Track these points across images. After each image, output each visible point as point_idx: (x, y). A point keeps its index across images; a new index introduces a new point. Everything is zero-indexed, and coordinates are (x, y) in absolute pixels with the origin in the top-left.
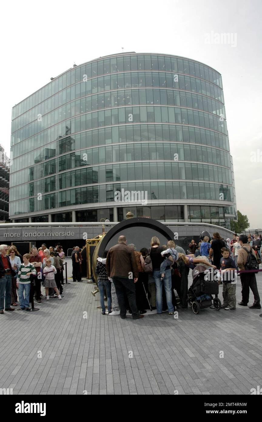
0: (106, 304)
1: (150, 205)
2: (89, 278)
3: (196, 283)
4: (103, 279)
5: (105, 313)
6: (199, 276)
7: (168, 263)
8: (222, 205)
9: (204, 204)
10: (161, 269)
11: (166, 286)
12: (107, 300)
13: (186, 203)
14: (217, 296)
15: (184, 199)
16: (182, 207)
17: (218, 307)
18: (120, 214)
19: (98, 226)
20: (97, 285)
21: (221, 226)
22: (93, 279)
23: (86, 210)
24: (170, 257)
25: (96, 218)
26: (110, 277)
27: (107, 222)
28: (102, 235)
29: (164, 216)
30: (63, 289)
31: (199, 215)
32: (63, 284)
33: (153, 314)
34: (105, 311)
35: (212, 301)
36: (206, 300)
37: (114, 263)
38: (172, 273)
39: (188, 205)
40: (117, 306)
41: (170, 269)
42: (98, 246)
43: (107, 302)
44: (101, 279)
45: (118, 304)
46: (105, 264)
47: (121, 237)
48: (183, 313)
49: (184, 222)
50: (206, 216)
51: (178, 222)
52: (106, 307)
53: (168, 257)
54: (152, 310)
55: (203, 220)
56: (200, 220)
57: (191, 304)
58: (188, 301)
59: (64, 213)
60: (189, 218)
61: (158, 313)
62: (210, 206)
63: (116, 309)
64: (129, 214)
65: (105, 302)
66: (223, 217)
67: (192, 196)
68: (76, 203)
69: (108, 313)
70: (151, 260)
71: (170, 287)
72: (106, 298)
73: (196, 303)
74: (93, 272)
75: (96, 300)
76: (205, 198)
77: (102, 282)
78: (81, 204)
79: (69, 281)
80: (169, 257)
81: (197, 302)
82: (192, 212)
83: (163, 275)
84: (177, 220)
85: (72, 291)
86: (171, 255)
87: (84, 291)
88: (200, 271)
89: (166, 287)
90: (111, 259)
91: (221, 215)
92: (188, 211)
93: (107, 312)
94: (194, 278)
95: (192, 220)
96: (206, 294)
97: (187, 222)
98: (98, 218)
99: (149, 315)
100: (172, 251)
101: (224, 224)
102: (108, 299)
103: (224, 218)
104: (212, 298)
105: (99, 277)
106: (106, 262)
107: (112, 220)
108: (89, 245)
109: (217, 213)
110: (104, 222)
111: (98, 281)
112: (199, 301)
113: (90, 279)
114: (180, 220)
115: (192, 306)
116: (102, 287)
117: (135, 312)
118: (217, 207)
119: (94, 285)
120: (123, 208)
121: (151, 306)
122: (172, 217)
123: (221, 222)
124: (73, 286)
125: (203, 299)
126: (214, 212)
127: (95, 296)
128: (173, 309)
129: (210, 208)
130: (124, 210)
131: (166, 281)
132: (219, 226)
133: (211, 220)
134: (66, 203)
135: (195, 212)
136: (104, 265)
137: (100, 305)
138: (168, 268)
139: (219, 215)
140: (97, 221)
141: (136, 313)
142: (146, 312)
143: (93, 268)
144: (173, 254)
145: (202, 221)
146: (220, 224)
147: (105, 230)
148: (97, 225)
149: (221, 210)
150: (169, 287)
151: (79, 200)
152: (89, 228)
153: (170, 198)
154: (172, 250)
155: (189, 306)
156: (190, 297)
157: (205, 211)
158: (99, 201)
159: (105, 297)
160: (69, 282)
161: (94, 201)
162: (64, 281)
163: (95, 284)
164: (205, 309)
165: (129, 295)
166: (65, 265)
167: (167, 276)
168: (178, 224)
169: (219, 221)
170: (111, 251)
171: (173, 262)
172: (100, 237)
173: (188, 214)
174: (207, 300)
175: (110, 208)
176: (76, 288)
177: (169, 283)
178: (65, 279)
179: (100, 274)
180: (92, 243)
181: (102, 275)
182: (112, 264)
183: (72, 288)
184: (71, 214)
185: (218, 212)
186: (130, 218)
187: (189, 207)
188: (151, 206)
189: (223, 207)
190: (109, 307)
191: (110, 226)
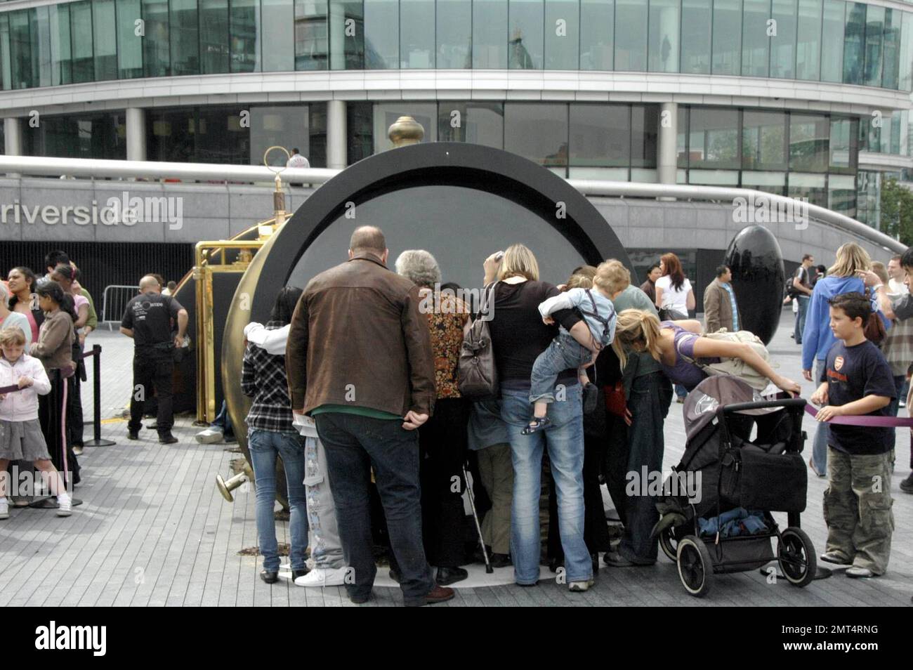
0: (284, 535)
1: (502, 97)
2: (204, 423)
3: (701, 454)
4: (272, 422)
5: (276, 574)
6: (715, 422)
7: (566, 357)
8: (851, 105)
9: (759, 98)
10: (533, 384)
11: (560, 461)
12: (288, 520)
13: (673, 94)
14: (794, 521)
15: (664, 72)
16: (653, 111)
17: (802, 569)
18: (357, 136)
19: (251, 183)
20: (244, 449)
21: (836, 207)
22: (223, 426)
23: (197, 108)
24: (580, 325)
25: (243, 146)
26: (305, 410)
27: (299, 168)
28: (273, 223)
29: (565, 150)
30: (80, 468)
31: (731, 152)
32: (81, 444)
33: (495, 587)
34: (277, 568)
35: (774, 541)
36: (745, 535)
37: (327, 345)
38: (584, 401)
39: (680, 106)
40: (334, 543)
41: (576, 382)
42: (251, 273)
43: (288, 530)
44: (263, 421)
45: (338, 538)
46: (283, 352)
47: (364, 234)
48: (634, 587)
49: (658, 181)
50: (762, 160)
51: (630, 180)
52: (283, 550)
53: (568, 329)
54: (495, 569)
55: (748, 178)
56: (732, 177)
57: (674, 553)
58: (657, 537)
59: (84, 116)
60: (679, 168)
61: (517, 584)
62: (788, 112)
63: (329, 558)
64: (403, 128)
65: (276, 527)
66: (847, 166)
67: (705, 59)
68: (147, 71)
69: (289, 575)
70: (488, 336)
71: (576, 465)
72: (286, 510)
73: (699, 545)
74: (228, 388)
75: (235, 520)
76: (768, 73)
77: (266, 436)
78: (168, 73)
79: (111, 434)
80: (575, 327)
81: (701, 543)
82: (697, 138)
83: (540, 411)
84: (624, 173)
85: (126, 477)
86: (581, 318)
87: (179, 478)
88: (720, 403)
89: (557, 465)
90: (314, 327)
91: (840, 158)
92: (679, 132)
93: (285, 571)
94: (693, 429)
95: (694, 175)
96: (748, 508)
97: (671, 185)
98: (254, 148)
99: (476, 589)
100: (588, 299)
101: (849, 202)
102: (294, 512)
103: (854, 169)
104: (773, 528)
105: (257, 409)
106: (285, 344)
107: (318, 158)
108: (212, 268)
109: (823, 146)
110: (285, 165)
111: (251, 430)
112: (708, 538)
113: (209, 425)
114: (636, 173)
115: (678, 556)
116: (265, 459)
117: (413, 577)
118: (822, 119)
119: (231, 450)
120: (376, 108)
121: (489, 549)
122: (601, 160)
123: (838, 193)
124: (129, 455)
125: (731, 529)
126: (809, 142)
127: (231, 499)
128: (590, 565)
129: (788, 123)
130: (379, 115)
131: (559, 438)
132: (826, 207)
133: (787, 180)
134: (93, 68)
135: (712, 135)
136: (279, 359)
137: (253, 542)
138: (568, 376)
139: (827, 157)
140: (246, 162)
141: (422, 580)
142: (463, 575)
143: (225, 373)
144: (595, 315)
145: (744, 182)
146: (830, 201)
147: (288, 200)
148: (250, 181)
149: (841, 133)
150: (570, 465)
151: (162, 57)
152: (209, 194)
153: (596, 67)
154: (590, 296)
155: (662, 557)
156: (671, 517)
157: (760, 135)
158: (257, 67)
159: (278, 507)
160: (111, 439)
161: (235, 66)
162: (84, 432)
163: (236, 446)
164: (736, 575)
165: (391, 496)
166: (92, 357)
167: (562, 417)
168: (627, 191)
169: (827, 184)
170: (316, 291)
171: (591, 352)
172: (260, 232)
173: (678, 146)
174: (749, 534)
175: (310, 104)
176: (141, 464)
177: (573, 449)
178: (89, 423)
179: (261, 398)
180: (223, 260)
181: (268, 401)
182: (318, 350)
183: (124, 463)
184: (123, 122)
185: (827, 142)
186: (406, 143)
187: (684, 111)
188: (504, 102)
189: (855, 119)
190: (294, 547)
191: (311, 186)
